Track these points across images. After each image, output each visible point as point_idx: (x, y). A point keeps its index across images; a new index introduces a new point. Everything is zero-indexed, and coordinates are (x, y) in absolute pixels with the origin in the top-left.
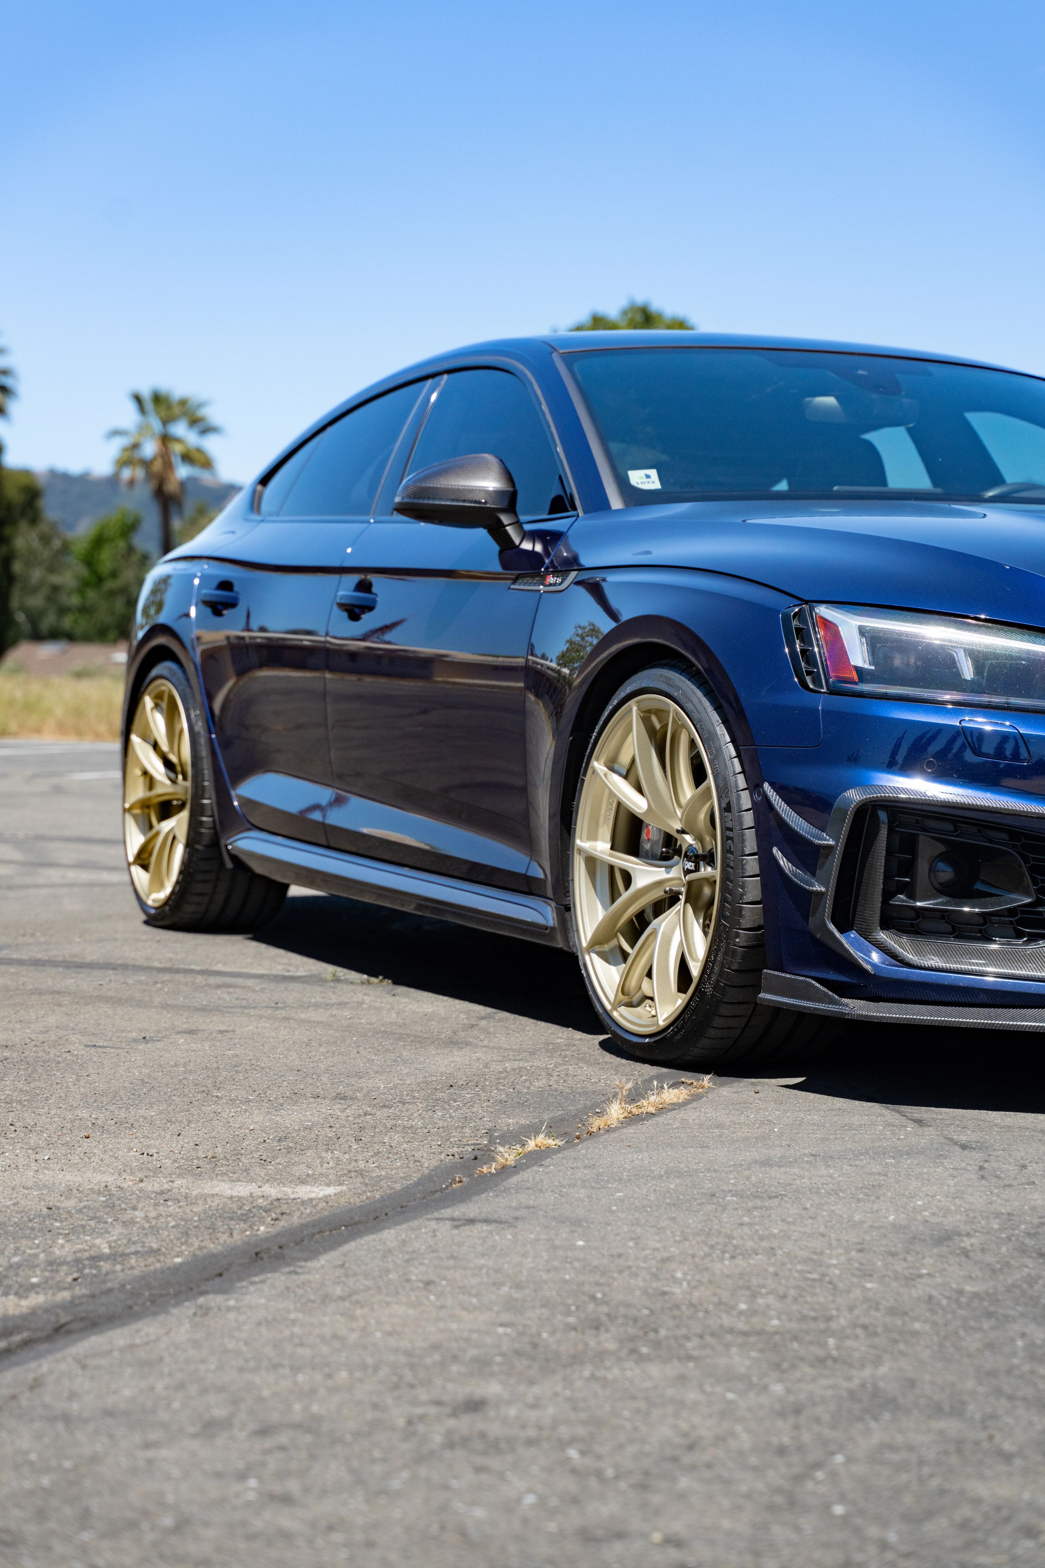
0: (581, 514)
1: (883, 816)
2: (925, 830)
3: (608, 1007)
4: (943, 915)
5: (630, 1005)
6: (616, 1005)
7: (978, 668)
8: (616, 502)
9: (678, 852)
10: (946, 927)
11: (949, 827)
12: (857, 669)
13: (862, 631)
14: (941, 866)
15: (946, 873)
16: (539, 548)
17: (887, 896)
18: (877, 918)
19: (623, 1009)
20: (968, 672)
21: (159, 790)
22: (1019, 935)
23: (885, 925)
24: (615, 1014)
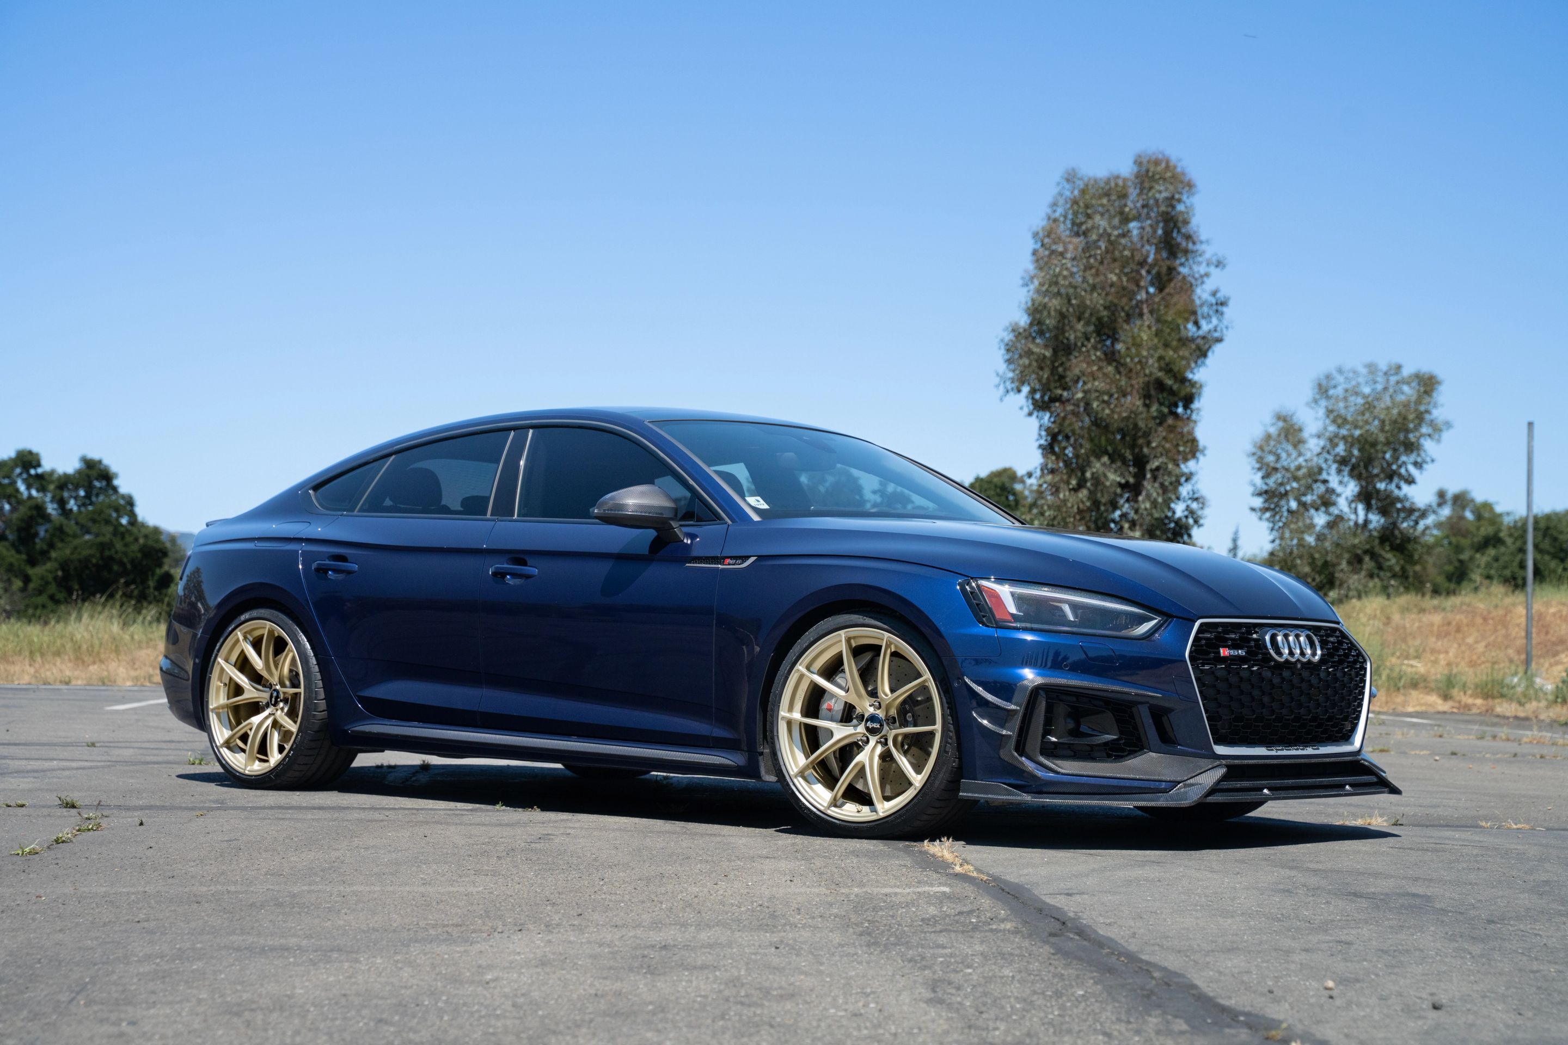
0: (730, 522)
1: (1042, 692)
2: (1060, 700)
3: (822, 808)
4: (1069, 746)
5: (836, 806)
6: (829, 807)
7: (1075, 615)
8: (756, 518)
9: (861, 718)
10: (1070, 753)
11: (1074, 699)
12: (1012, 615)
13: (1013, 594)
14: (1069, 720)
15: (1071, 724)
16: (689, 542)
17: (1044, 736)
18: (1038, 749)
19: (833, 808)
20: (1071, 617)
21: (246, 696)
22: (1109, 756)
23: (1044, 752)
24: (829, 812)
